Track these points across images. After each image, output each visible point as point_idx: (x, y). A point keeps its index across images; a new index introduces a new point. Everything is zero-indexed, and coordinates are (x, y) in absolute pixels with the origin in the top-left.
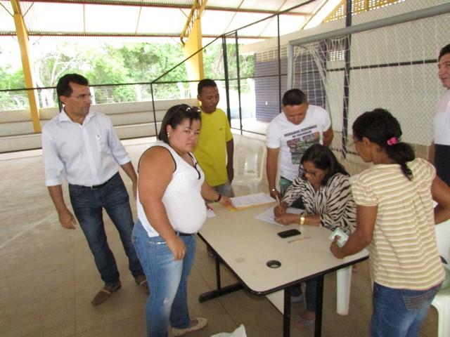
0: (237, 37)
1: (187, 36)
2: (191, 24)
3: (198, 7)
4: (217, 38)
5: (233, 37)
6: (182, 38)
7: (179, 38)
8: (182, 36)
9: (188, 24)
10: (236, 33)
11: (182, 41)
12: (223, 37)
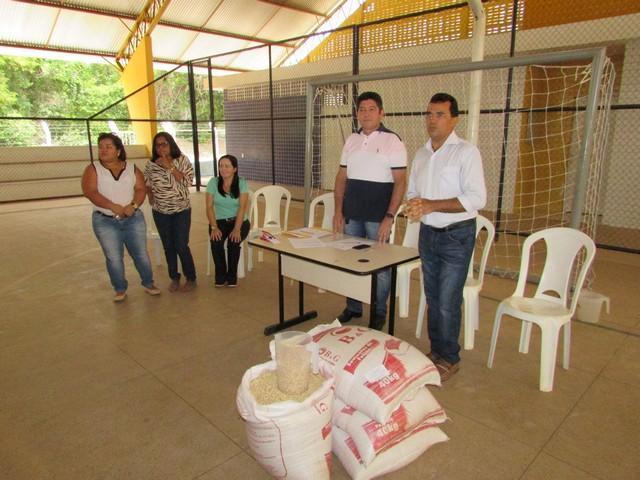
0: (210, 67)
1: (128, 57)
2: (134, 40)
3: (148, 20)
4: (181, 64)
5: (204, 66)
6: (118, 59)
7: (114, 59)
8: (119, 56)
9: (129, 40)
10: (209, 62)
11: (118, 63)
12: (190, 64)
